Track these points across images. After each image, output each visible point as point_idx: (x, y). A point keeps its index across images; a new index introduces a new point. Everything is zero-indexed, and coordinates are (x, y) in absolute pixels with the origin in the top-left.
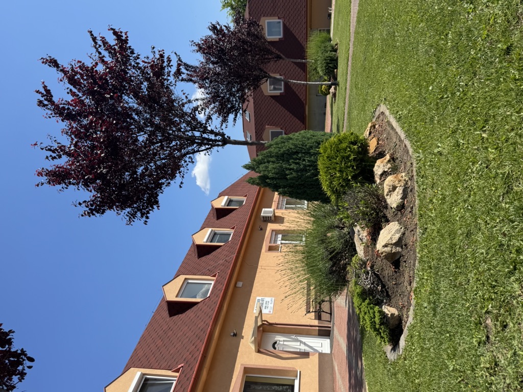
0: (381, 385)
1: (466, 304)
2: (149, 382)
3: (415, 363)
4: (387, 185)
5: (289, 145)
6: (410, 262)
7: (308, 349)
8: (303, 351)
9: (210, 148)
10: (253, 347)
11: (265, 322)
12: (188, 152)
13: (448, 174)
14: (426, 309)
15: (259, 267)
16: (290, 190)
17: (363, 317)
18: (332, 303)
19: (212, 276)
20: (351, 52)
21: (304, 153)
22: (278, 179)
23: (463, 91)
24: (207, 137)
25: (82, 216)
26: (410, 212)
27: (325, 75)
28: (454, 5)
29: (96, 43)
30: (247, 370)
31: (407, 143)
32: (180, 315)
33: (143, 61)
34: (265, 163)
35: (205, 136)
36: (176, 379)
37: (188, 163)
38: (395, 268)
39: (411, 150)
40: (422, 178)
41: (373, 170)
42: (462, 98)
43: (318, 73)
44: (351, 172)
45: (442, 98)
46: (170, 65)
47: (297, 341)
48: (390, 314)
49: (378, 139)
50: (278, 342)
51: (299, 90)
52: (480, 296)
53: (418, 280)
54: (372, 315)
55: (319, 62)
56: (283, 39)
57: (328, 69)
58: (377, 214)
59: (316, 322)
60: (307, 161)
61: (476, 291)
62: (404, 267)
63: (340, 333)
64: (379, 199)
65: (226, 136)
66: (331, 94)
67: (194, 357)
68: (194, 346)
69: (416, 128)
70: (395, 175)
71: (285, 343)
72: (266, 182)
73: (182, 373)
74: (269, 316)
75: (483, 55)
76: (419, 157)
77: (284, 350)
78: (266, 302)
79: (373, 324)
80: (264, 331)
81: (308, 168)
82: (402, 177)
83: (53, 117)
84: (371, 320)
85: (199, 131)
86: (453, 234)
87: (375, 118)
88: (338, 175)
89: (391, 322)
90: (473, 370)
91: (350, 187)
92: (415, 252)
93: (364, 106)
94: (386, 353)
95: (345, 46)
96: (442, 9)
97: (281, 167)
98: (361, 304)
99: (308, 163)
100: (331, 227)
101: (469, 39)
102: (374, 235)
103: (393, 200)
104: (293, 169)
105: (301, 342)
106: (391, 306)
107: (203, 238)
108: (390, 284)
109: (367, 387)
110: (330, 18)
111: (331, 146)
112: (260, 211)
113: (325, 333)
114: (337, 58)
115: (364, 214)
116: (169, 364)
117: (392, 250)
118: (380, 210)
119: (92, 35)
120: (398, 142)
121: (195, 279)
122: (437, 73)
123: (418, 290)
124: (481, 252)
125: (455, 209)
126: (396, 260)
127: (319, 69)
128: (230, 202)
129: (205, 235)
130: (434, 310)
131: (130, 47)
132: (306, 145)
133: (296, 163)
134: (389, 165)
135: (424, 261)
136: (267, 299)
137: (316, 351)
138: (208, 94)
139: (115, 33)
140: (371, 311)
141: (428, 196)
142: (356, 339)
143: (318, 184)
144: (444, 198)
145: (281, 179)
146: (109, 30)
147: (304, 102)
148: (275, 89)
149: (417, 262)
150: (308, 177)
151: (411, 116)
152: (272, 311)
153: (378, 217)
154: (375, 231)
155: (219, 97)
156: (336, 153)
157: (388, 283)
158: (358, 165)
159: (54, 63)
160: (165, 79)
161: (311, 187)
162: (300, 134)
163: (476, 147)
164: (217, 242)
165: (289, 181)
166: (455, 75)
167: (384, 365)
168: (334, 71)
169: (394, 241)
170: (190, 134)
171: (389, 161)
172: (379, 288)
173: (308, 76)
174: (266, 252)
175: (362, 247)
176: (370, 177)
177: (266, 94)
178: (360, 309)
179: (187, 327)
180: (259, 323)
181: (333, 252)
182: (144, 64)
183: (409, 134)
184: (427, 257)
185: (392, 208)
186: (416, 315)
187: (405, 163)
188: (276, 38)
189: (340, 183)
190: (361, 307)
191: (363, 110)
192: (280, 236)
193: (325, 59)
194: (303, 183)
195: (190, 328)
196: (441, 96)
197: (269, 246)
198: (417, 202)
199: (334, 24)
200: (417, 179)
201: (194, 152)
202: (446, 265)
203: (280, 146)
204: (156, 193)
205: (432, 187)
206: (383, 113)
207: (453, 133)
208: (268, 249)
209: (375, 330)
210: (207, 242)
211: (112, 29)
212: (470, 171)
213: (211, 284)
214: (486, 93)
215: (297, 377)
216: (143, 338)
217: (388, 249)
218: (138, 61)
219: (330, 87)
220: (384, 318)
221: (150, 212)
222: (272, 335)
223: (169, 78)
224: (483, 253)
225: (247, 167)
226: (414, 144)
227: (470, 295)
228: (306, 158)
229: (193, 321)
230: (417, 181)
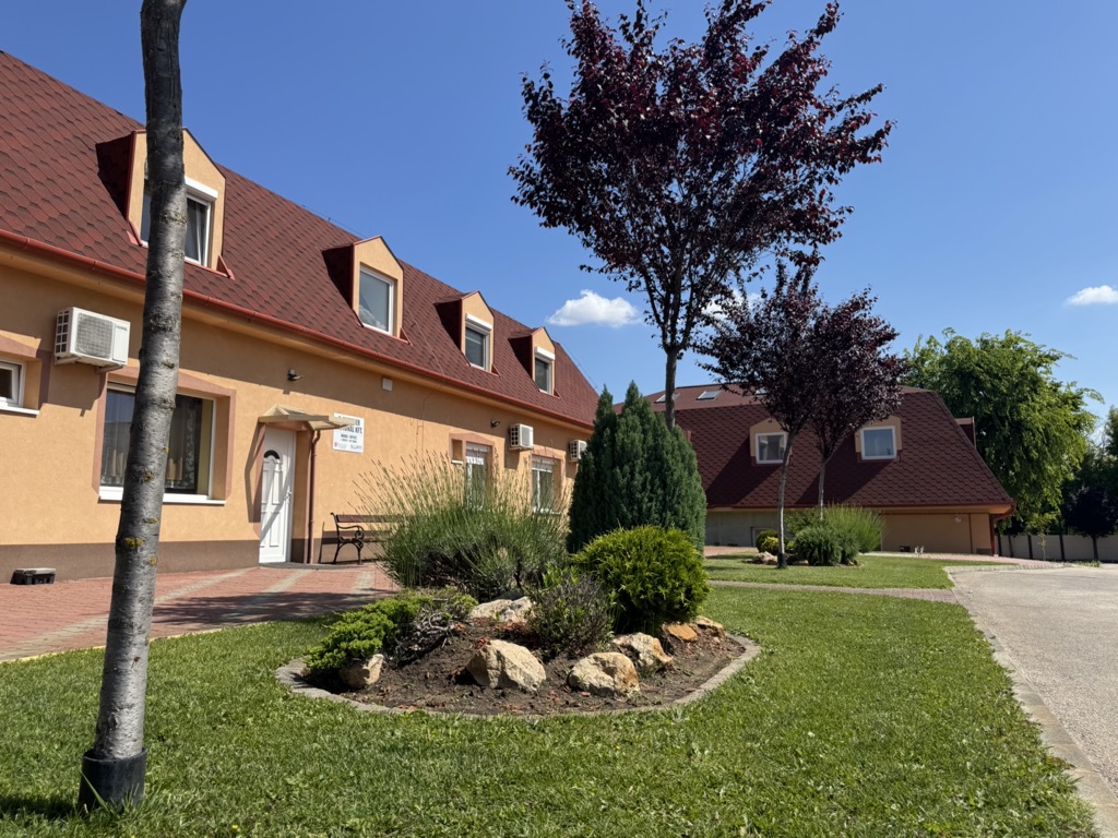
0: (224, 657)
1: (419, 804)
2: (198, 214)
3: (283, 717)
4: (615, 658)
5: (679, 470)
6: (471, 705)
7: (266, 519)
8: (262, 511)
9: (658, 321)
10: (269, 412)
11: (316, 436)
12: (651, 280)
13: (655, 768)
14: (389, 733)
15: (420, 422)
16: (592, 475)
17: (358, 618)
18: (355, 565)
19: (401, 332)
20: (846, 589)
21: (664, 499)
22: (613, 452)
23: (818, 792)
24: (680, 315)
25: (524, 80)
26: (567, 703)
27: (798, 541)
28: (975, 773)
29: (859, 100)
30: (224, 401)
31: (697, 695)
32: (326, 271)
33: (823, 192)
34: (642, 424)
35: (683, 311)
36: (206, 265)
37: (629, 279)
38: (457, 676)
39: (686, 700)
40: (638, 722)
41: (637, 631)
42: (804, 789)
43: (800, 529)
44: (634, 590)
45: (797, 755)
46: (817, 243)
47: (282, 498)
48: (369, 668)
49: (695, 642)
50: (278, 461)
51: (761, 493)
52: (440, 828)
53: (444, 718)
54: (365, 634)
55: (821, 529)
56: (859, 461)
57: (809, 547)
58: (558, 641)
59: (317, 534)
60: (649, 504)
61: (448, 821)
62: (461, 693)
63: (301, 579)
64: (585, 643)
65: (682, 351)
66: (760, 555)
67: (247, 299)
68: (268, 299)
69: (729, 709)
70: (635, 673)
71: (277, 475)
72: (604, 429)
73: (218, 278)
74: (329, 444)
75: (894, 825)
76: (676, 715)
77: (264, 474)
78: (355, 437)
79: (349, 637)
80: (299, 434)
81: (636, 508)
82: (632, 686)
83: (709, 20)
84: (355, 632)
85: (692, 299)
86: (546, 778)
87: (732, 637)
88: (628, 565)
89: (353, 671)
90: (299, 819)
91: (605, 588)
92: (494, 712)
93: (750, 616)
94: (287, 663)
95: (855, 578)
96: (963, 750)
97: (636, 456)
98: (383, 612)
99: (645, 507)
100: (518, 555)
101: (918, 800)
102: (514, 635)
103: (587, 670)
104: (632, 478)
105: (279, 506)
106: (382, 671)
107: (474, 313)
108: (426, 668)
109: (212, 631)
110: (902, 551)
111: (682, 551)
112: (528, 421)
113: (298, 552)
114: (831, 565)
115: (559, 614)
116: (233, 251)
117: (491, 668)
118: (566, 645)
119: (874, 92)
120: (693, 678)
121: (396, 299)
122: (841, 745)
123: (424, 718)
124: (525, 829)
125: (592, 782)
126: (472, 676)
127: (807, 530)
128: (543, 363)
129: (480, 317)
130: (393, 748)
131: (853, 165)
132: (679, 503)
133: (644, 485)
134: (650, 662)
135: (481, 728)
136: (360, 439)
137: (263, 535)
138: (756, 317)
139: (880, 134)
140: (372, 633)
141: (604, 733)
142: (298, 611)
143: (605, 527)
144: (609, 762)
145: (613, 456)
146: (887, 122)
147: (739, 504)
148: (762, 447)
149: (477, 716)
150: (618, 508)
151: (750, 700)
152: (337, 448)
153: (551, 643)
154: (524, 636)
155: (752, 338)
156: (669, 560)
157: (427, 664)
158: (648, 602)
159: (826, 26)
160: (789, 234)
161: (599, 514)
162: (700, 491)
163: (717, 817)
164: (467, 340)
165: (608, 473)
166: (845, 776)
167: (264, 661)
168: (805, 558)
169: (509, 673)
170: (685, 282)
171: (658, 661)
172: (416, 648)
173: (793, 510)
174: (450, 434)
175: (487, 614)
176: (625, 625)
177: (752, 429)
178: (374, 611)
179: (304, 285)
180: (314, 424)
181: (473, 560)
182: (819, 192)
183: (715, 697)
184: (491, 734)
185: (572, 667)
186: (375, 716)
187: (657, 692)
188: (862, 445)
189: (611, 570)
190: (379, 613)
191: (742, 614)
192: (481, 461)
193: (827, 542)
194: (607, 498)
195: (303, 291)
196: (800, 753)
197: (461, 442)
198: (592, 715)
199: (894, 558)
200: (634, 713)
201: (651, 290)
202: (483, 767)
203: (677, 452)
204: (570, 221)
205: (624, 741)
206: (743, 650)
207: (736, 775)
208: (456, 438)
209: (337, 642)
210: (468, 320)
211: (888, 129)
212: (671, 807)
213: (387, 330)
214: (824, 831)
215: (213, 499)
216: (281, 201)
217: (493, 661)
218: (825, 181)
219: (775, 551)
220: (361, 657)
221: (535, 210)
222: (292, 449)
223: (792, 240)
224: (522, 832)
225: (632, 392)
226: (699, 706)
227: (438, 812)
228: (654, 503)
229: (317, 296)
230: (629, 713)
